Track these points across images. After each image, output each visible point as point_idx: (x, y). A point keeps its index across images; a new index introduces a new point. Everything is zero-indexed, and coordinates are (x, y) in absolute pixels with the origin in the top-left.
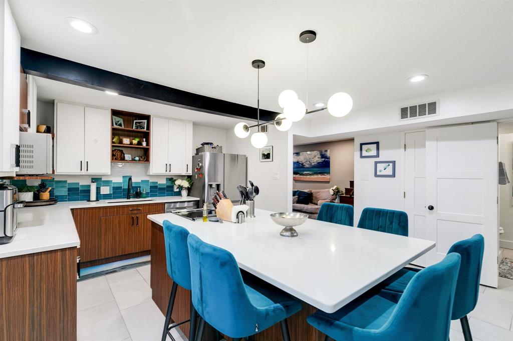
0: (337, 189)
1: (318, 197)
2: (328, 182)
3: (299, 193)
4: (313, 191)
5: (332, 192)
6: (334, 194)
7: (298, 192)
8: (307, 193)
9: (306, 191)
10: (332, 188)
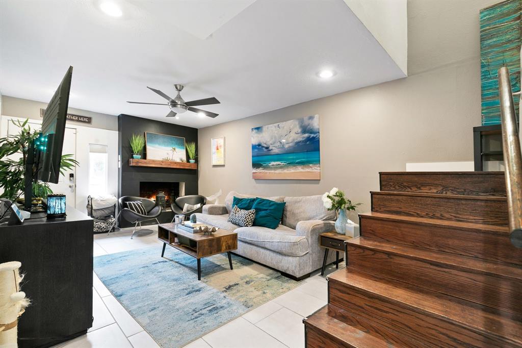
0: (339, 195)
1: (296, 211)
2: (317, 181)
3: (259, 203)
4: (287, 199)
5: (328, 204)
6: (333, 205)
7: (256, 203)
8: (275, 204)
9: (274, 198)
10: (327, 194)
